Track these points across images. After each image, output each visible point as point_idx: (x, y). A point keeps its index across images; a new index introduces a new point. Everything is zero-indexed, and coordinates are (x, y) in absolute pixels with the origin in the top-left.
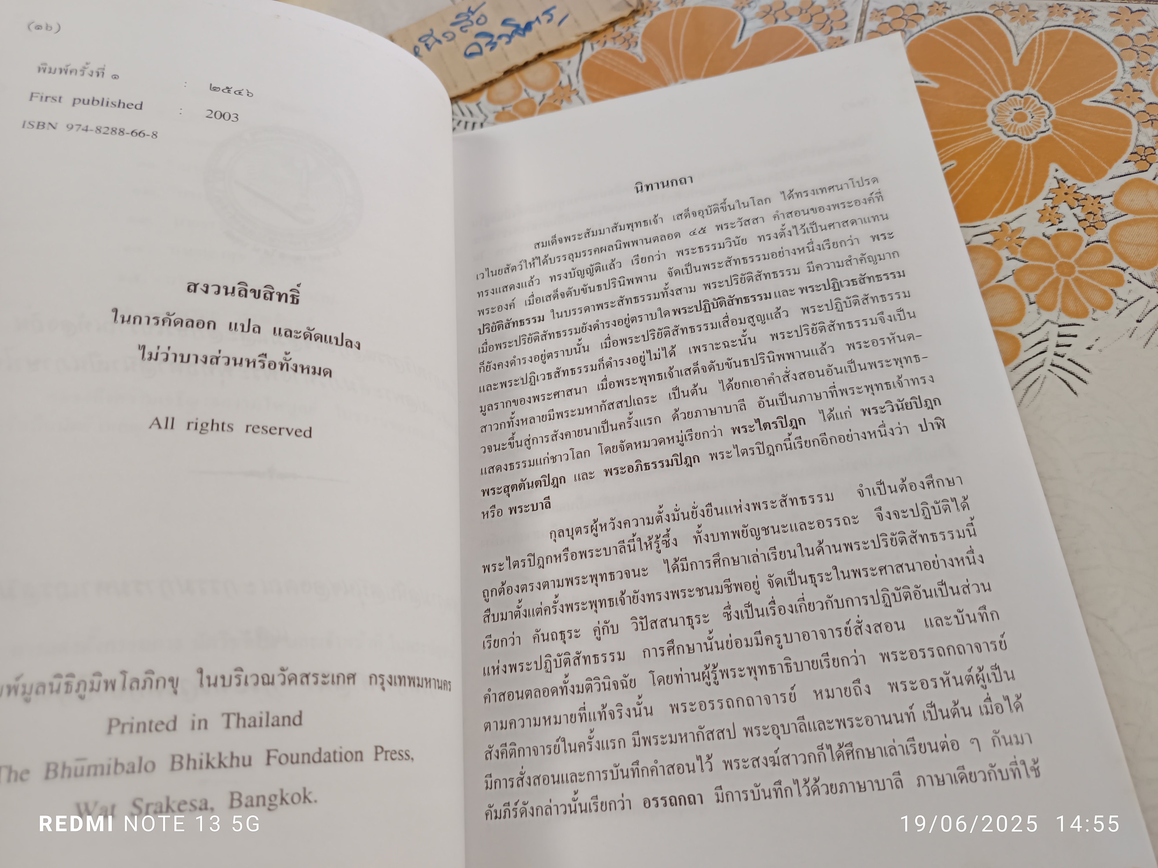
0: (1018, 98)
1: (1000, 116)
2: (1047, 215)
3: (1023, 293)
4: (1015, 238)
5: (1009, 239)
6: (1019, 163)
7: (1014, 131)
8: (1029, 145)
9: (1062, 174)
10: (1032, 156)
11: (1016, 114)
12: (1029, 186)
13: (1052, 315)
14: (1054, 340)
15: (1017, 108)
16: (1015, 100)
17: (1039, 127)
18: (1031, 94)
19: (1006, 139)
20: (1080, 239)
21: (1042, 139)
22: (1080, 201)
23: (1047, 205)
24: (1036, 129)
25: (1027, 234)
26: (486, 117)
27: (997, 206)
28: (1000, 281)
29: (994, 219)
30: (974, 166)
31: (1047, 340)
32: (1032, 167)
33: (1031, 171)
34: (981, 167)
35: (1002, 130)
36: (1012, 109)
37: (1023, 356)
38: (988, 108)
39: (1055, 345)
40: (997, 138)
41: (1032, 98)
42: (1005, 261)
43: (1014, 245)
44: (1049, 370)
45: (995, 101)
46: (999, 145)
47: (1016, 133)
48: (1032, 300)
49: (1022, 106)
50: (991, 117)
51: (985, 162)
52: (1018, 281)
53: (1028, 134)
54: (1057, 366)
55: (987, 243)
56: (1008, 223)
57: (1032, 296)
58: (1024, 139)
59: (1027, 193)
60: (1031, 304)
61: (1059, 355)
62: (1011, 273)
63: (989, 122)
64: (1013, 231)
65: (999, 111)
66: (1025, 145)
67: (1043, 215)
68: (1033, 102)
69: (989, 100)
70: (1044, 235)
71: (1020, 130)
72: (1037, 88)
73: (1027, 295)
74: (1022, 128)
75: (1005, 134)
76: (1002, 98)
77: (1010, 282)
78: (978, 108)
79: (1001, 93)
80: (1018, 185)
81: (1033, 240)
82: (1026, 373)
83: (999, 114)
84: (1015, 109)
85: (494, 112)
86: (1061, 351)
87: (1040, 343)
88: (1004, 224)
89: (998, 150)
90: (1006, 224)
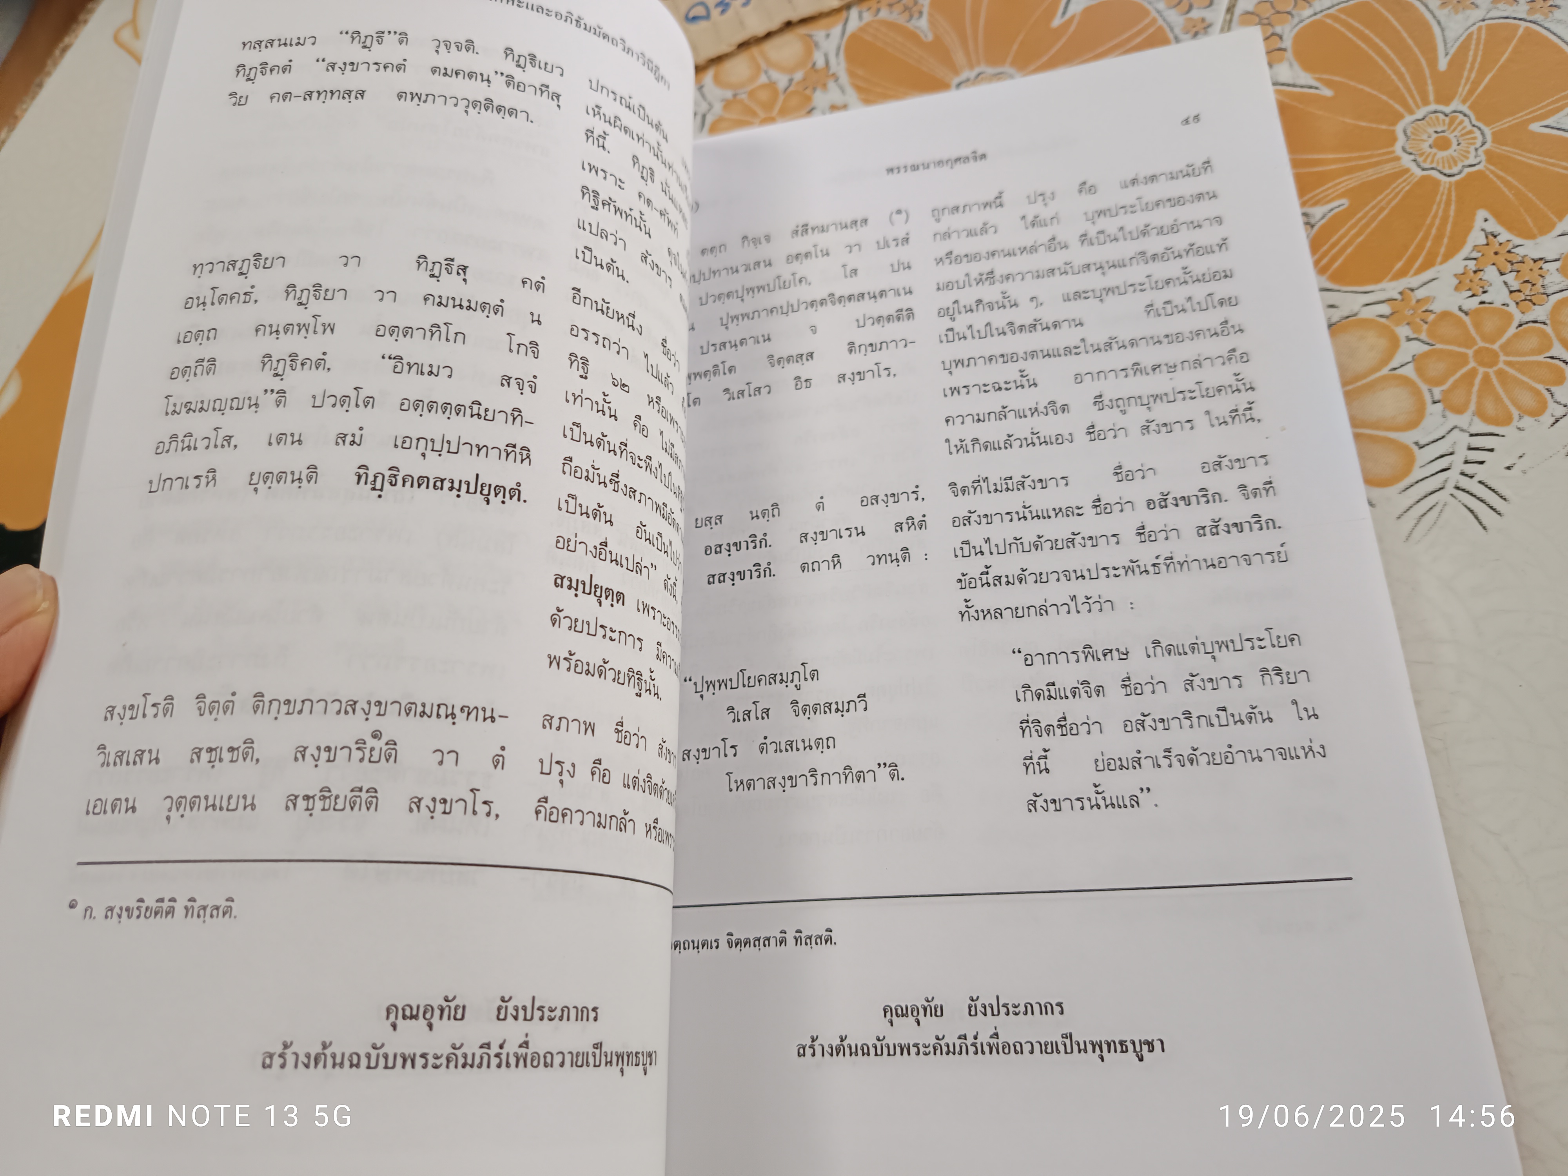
0: (1441, 116)
1: (1414, 140)
2: (1468, 281)
3: (1424, 388)
4: (1420, 311)
5: (1411, 312)
6: (1435, 207)
7: (1432, 162)
8: (1450, 183)
9: (1492, 226)
10: (1453, 198)
11: (1437, 138)
12: (1446, 240)
13: (1462, 420)
14: (1462, 453)
15: (1439, 130)
16: (1437, 118)
17: (1467, 158)
18: (1460, 112)
19: (1419, 173)
20: (1510, 317)
21: (1469, 174)
22: (1515, 264)
23: (1468, 268)
24: (1462, 161)
25: (1437, 307)
26: (711, 106)
27: (1399, 265)
28: (1395, 369)
29: (1394, 284)
30: (1373, 208)
31: (1452, 454)
32: (1452, 213)
33: (1451, 219)
34: (1382, 209)
35: (1415, 160)
36: (1431, 130)
37: (1417, 474)
38: (1399, 129)
39: (1463, 460)
40: (1407, 170)
41: (1461, 116)
42: (1403, 341)
43: (1418, 320)
44: (1452, 495)
45: (1409, 119)
46: (1409, 180)
47: (1434, 165)
48: (1437, 398)
49: (1445, 128)
50: (1401, 141)
51: (1389, 203)
52: (1419, 371)
53: (1450, 168)
54: (1463, 490)
55: (1381, 316)
56: (1412, 290)
57: (1437, 392)
58: (1445, 175)
59: (1442, 250)
60: (1435, 402)
61: (1466, 475)
62: (1410, 359)
63: (1398, 148)
64: (1418, 301)
65: (1413, 133)
66: (1445, 182)
67: (1462, 281)
68: (1462, 122)
69: (1401, 117)
70: (1460, 309)
71: (1441, 161)
72: (1468, 103)
73: (1430, 391)
74: (1443, 158)
75: (1419, 166)
76: (1419, 114)
77: (1409, 371)
78: (1384, 127)
79: (1418, 107)
80: (1431, 237)
81: (1445, 315)
82: (1419, 497)
83: (1413, 137)
84: (1436, 132)
85: (722, 100)
86: (1470, 469)
87: (1442, 456)
88: (1407, 290)
89: (1407, 188)
90: (1409, 292)
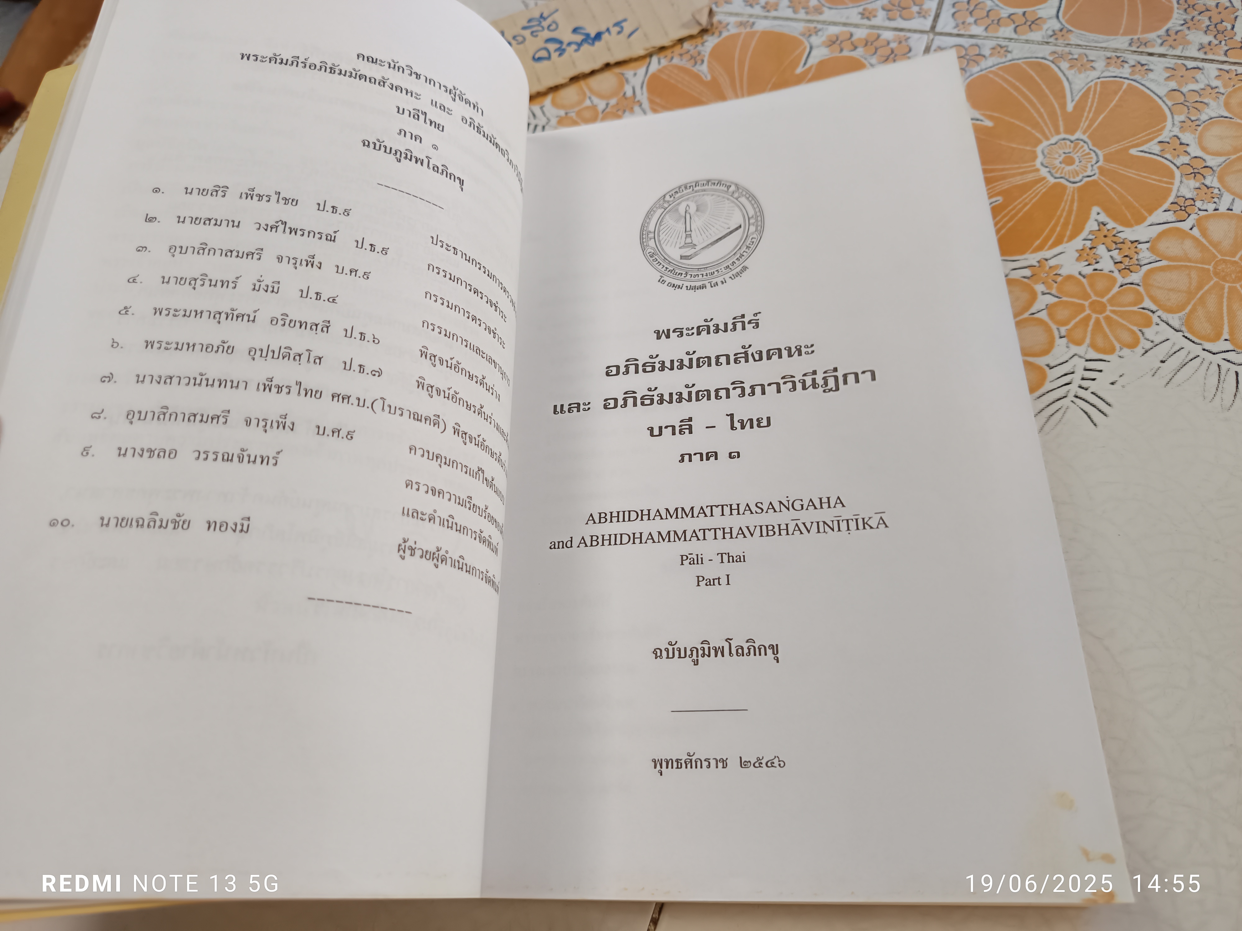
0: (1068, 143)
1: (1049, 158)
2: (1085, 255)
3: (1054, 327)
4: (1051, 275)
5: (1046, 275)
6: (1063, 204)
7: (1061, 173)
8: (1074, 188)
9: (1103, 218)
10: (1076, 198)
11: (1065, 157)
12: (1070, 227)
13: (1080, 350)
14: (1080, 373)
15: (1067, 151)
16: (1066, 144)
17: (1086, 171)
18: (1082, 140)
19: (1052, 180)
20: (1114, 280)
21: (1087, 182)
22: (1119, 244)
23: (1086, 246)
24: (1082, 173)
25: (1064, 272)
26: (549, 120)
27: (1038, 242)
28: (1033, 314)
29: (1034, 255)
30: (1020, 203)
31: (1073, 373)
32: (1075, 208)
33: (1074, 213)
34: (1026, 204)
35: (1049, 172)
36: (1061, 152)
37: (1048, 386)
38: (1039, 149)
39: (1080, 378)
40: (1044, 178)
41: (1082, 143)
42: (1039, 294)
43: (1050, 280)
44: (1072, 401)
45: (1045, 143)
46: (1045, 185)
47: (1062, 175)
48: (1062, 334)
49: (1071, 150)
50: (1040, 158)
51: (1031, 200)
52: (1050, 315)
53: (1074, 177)
54: (1080, 398)
55: (1024, 277)
56: (1046, 260)
57: (1063, 330)
58: (1070, 182)
59: (1068, 233)
60: (1061, 337)
61: (1083, 388)
62: (1044, 307)
63: (1038, 163)
64: (1050, 267)
65: (1048, 153)
66: (1070, 187)
67: (1081, 254)
68: (1082, 147)
69: (1039, 142)
70: (1080, 274)
71: (1067, 173)
72: (1087, 134)
73: (1058, 329)
74: (1069, 171)
75: (1052, 175)
76: (1053, 140)
77: (1043, 315)
78: (1028, 148)
79: (1052, 136)
80: (1060, 224)
81: (1070, 277)
82: (1049, 403)
83: (1048, 156)
84: (1064, 153)
85: (557, 117)
86: (1085, 384)
87: (1066, 375)
88: (1042, 260)
89: (1044, 190)
90: (1044, 261)
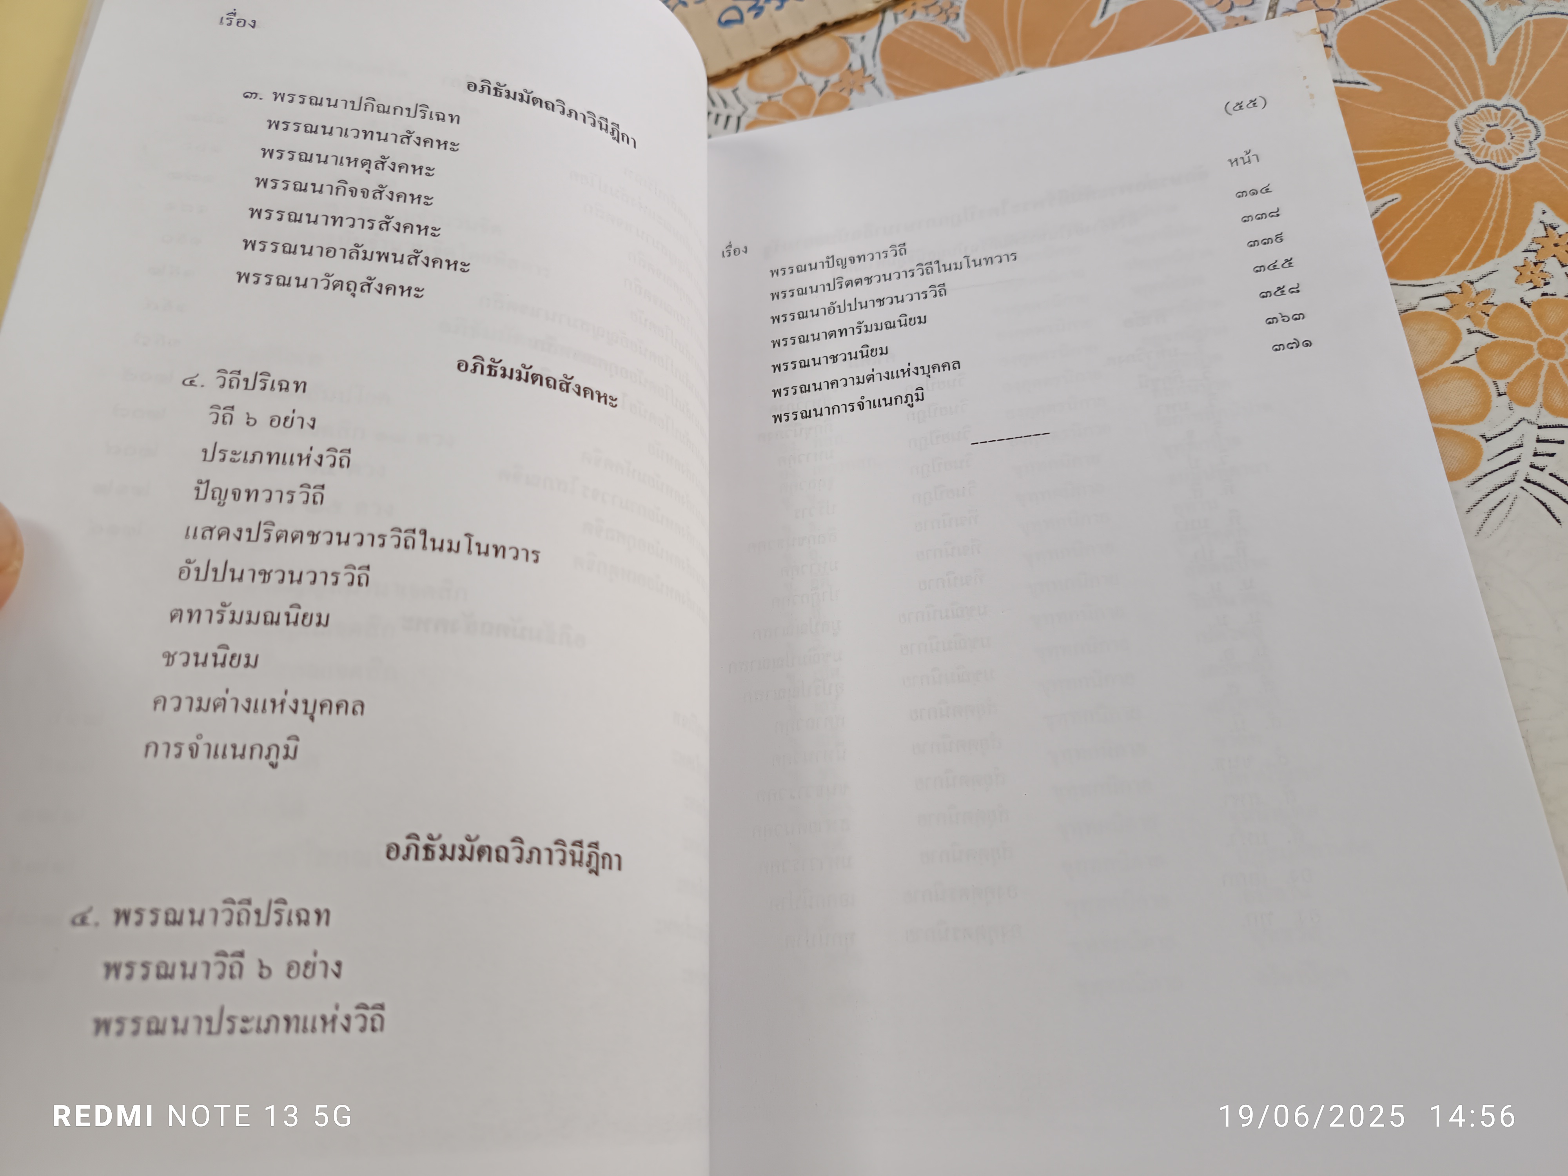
0: (1493, 110)
1: (1466, 133)
2: (1528, 273)
3: (1489, 380)
4: (1480, 304)
5: (1472, 304)
6: (1491, 200)
7: (1486, 155)
8: (1505, 176)
9: (1551, 218)
10: (1509, 191)
11: (1490, 132)
12: (1504, 233)
13: (1528, 413)
14: (1531, 446)
15: (1491, 123)
16: (1489, 112)
17: (1522, 151)
18: (1512, 106)
19: (1473, 166)
21: (1524, 167)
23: (1528, 260)
24: (1517, 154)
25: (1498, 299)
26: (746, 109)
27: (1457, 258)
28: (1457, 362)
29: (1452, 277)
30: (1427, 202)
31: (1521, 446)
32: (1509, 205)
33: (1508, 212)
34: (1436, 203)
35: (1468, 154)
36: (1483, 124)
37: (1484, 468)
38: (1450, 123)
39: (1532, 452)
40: (1461, 164)
41: (1513, 110)
42: (1465, 335)
43: (1479, 313)
44: (1522, 488)
45: (1460, 113)
46: (1463, 174)
47: (1488, 159)
48: (1502, 391)
49: (1498, 122)
50: (1453, 134)
51: (1443, 197)
52: (1483, 363)
53: (1505, 161)
54: (1534, 483)
55: (1441, 309)
56: (1472, 283)
57: (1502, 385)
58: (1500, 168)
59: (1501, 242)
60: (1500, 395)
61: (1536, 468)
62: (1473, 352)
63: (1450, 143)
64: (1478, 294)
65: (1465, 127)
66: (1500, 175)
67: (1523, 273)
68: (1514, 116)
69: (1453, 111)
70: (1522, 301)
71: (1495, 154)
72: (1520, 98)
73: (1495, 383)
74: (1497, 152)
75: (1473, 160)
76: (1471, 108)
77: (1472, 364)
78: (1434, 121)
79: (1469, 102)
80: (1489, 230)
81: (1507, 307)
82: (1488, 492)
83: (1465, 131)
84: (1488, 126)
85: (757, 103)
86: (1539, 461)
87: (1510, 450)
88: (1466, 283)
89: (1462, 181)
90: (1469, 284)
